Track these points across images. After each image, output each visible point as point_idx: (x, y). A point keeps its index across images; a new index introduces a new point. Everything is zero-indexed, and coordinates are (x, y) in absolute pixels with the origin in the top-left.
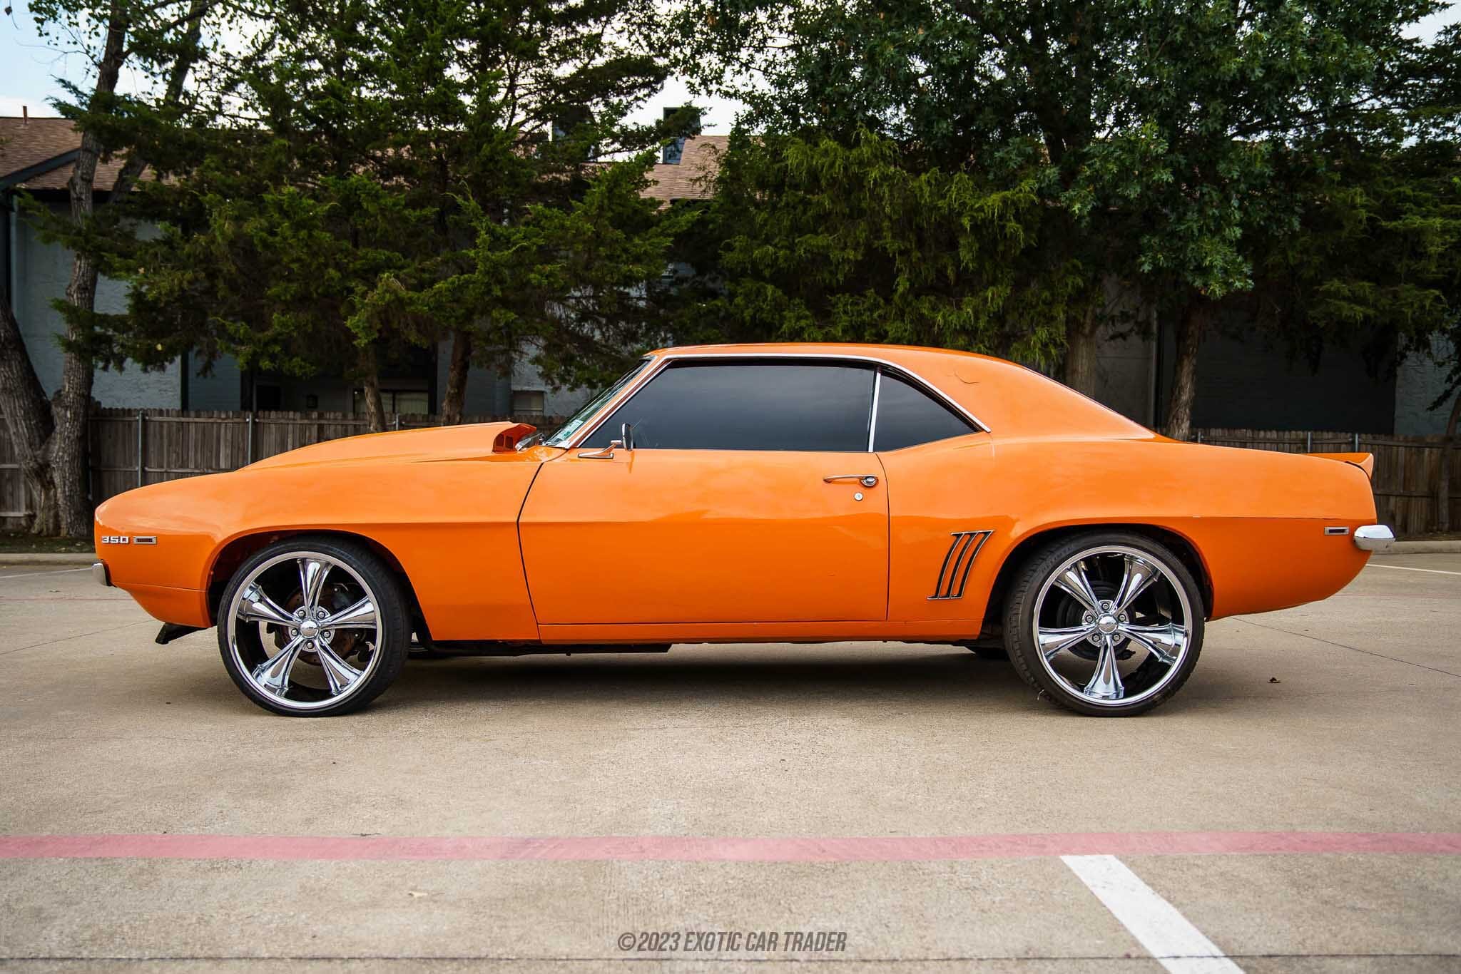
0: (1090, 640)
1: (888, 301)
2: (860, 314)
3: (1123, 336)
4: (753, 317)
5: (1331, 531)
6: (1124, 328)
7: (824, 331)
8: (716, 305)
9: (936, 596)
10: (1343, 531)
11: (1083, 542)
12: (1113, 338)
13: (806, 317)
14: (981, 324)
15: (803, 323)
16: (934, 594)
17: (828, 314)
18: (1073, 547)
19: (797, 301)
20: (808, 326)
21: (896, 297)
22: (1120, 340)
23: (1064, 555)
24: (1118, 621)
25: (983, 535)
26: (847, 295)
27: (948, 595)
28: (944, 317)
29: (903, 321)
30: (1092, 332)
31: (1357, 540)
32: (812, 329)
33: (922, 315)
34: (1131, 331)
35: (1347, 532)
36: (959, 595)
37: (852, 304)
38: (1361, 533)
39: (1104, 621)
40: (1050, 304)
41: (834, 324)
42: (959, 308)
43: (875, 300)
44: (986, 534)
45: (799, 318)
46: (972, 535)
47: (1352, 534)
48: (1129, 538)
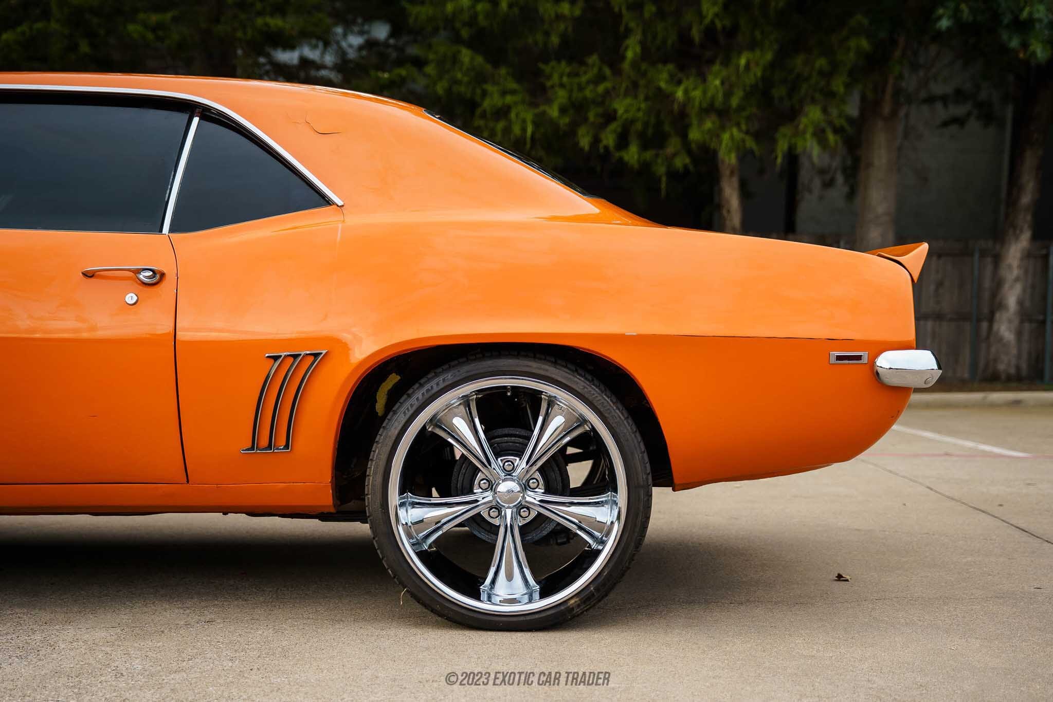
0: (486, 516)
1: (617, 72)
2: (581, 88)
3: (959, 121)
4: (449, 91)
5: (839, 358)
6: (958, 110)
7: (537, 111)
8: (400, 76)
9: (252, 448)
10: (859, 358)
11: (465, 370)
12: (945, 124)
13: (513, 92)
14: (735, 102)
15: (509, 99)
16: (250, 446)
17: (543, 89)
18: (449, 377)
19: (503, 71)
20: (516, 103)
21: (626, 66)
22: (954, 128)
23: (436, 389)
24: (526, 487)
25: (312, 358)
26: (563, 64)
27: (270, 447)
28: (686, 92)
29: (636, 97)
30: (894, 113)
31: (880, 370)
32: (520, 107)
33: (659, 89)
34: (969, 114)
35: (865, 360)
36: (287, 447)
37: (569, 75)
38: (887, 361)
39: (503, 487)
40: (827, 75)
41: (549, 101)
42: (704, 80)
43: (600, 69)
44: (316, 355)
45: (504, 93)
46: (295, 356)
47: (872, 363)
48: (534, 366)
